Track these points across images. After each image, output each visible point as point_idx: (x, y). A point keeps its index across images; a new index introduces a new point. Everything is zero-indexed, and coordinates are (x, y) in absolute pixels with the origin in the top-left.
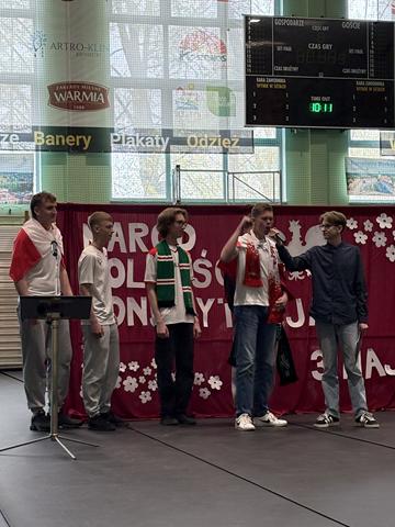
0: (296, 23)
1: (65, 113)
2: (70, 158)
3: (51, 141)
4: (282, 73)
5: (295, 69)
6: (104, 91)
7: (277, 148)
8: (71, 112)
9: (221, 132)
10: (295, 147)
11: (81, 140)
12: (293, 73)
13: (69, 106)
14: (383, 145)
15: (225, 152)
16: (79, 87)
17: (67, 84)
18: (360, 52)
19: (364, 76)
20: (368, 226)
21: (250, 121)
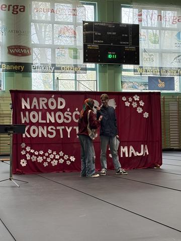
0: (102, 24)
1: (14, 57)
2: (16, 74)
3: (9, 68)
4: (97, 43)
5: (102, 42)
6: (29, 49)
7: (95, 72)
8: (16, 57)
9: (74, 65)
10: (102, 71)
11: (20, 67)
12: (101, 43)
13: (16, 54)
14: (135, 71)
15: (76, 73)
16: (19, 47)
18: (126, 36)
19: (128, 44)
20: (130, 99)
21: (85, 61)
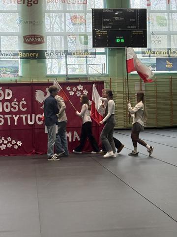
4: (106, 29)
5: (110, 27)
6: (43, 37)
7: (105, 55)
8: (31, 45)
10: (111, 55)
11: (35, 55)
14: (143, 53)
17: (30, 35)
18: (134, 20)
21: (94, 46)
